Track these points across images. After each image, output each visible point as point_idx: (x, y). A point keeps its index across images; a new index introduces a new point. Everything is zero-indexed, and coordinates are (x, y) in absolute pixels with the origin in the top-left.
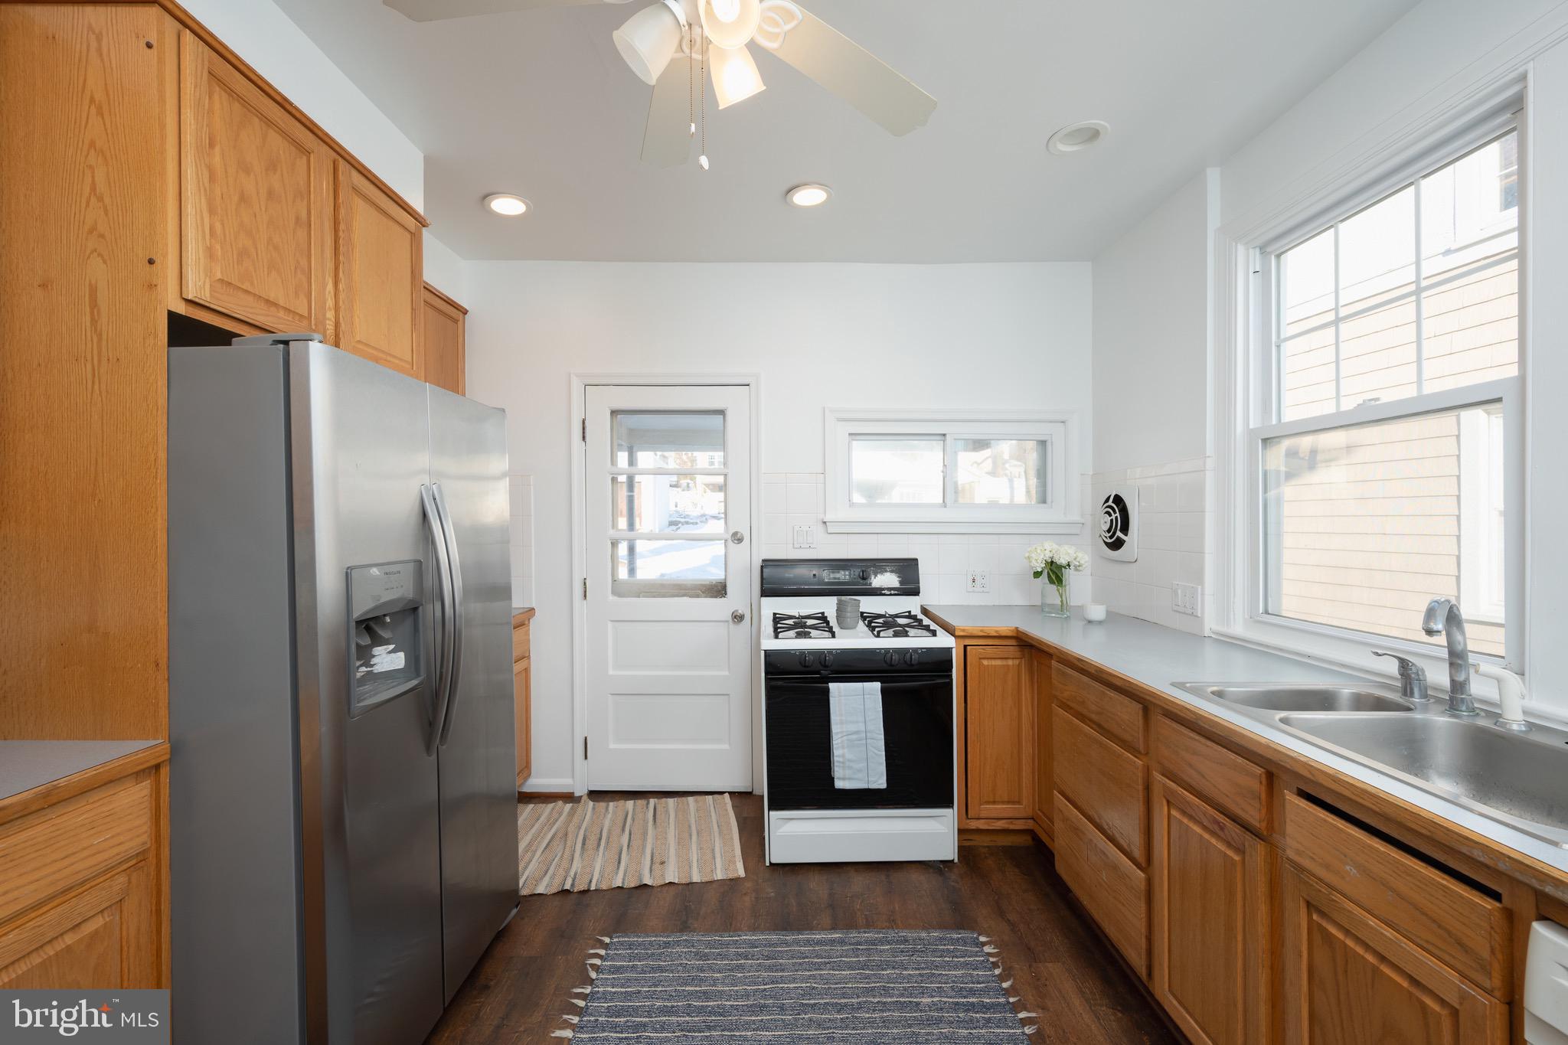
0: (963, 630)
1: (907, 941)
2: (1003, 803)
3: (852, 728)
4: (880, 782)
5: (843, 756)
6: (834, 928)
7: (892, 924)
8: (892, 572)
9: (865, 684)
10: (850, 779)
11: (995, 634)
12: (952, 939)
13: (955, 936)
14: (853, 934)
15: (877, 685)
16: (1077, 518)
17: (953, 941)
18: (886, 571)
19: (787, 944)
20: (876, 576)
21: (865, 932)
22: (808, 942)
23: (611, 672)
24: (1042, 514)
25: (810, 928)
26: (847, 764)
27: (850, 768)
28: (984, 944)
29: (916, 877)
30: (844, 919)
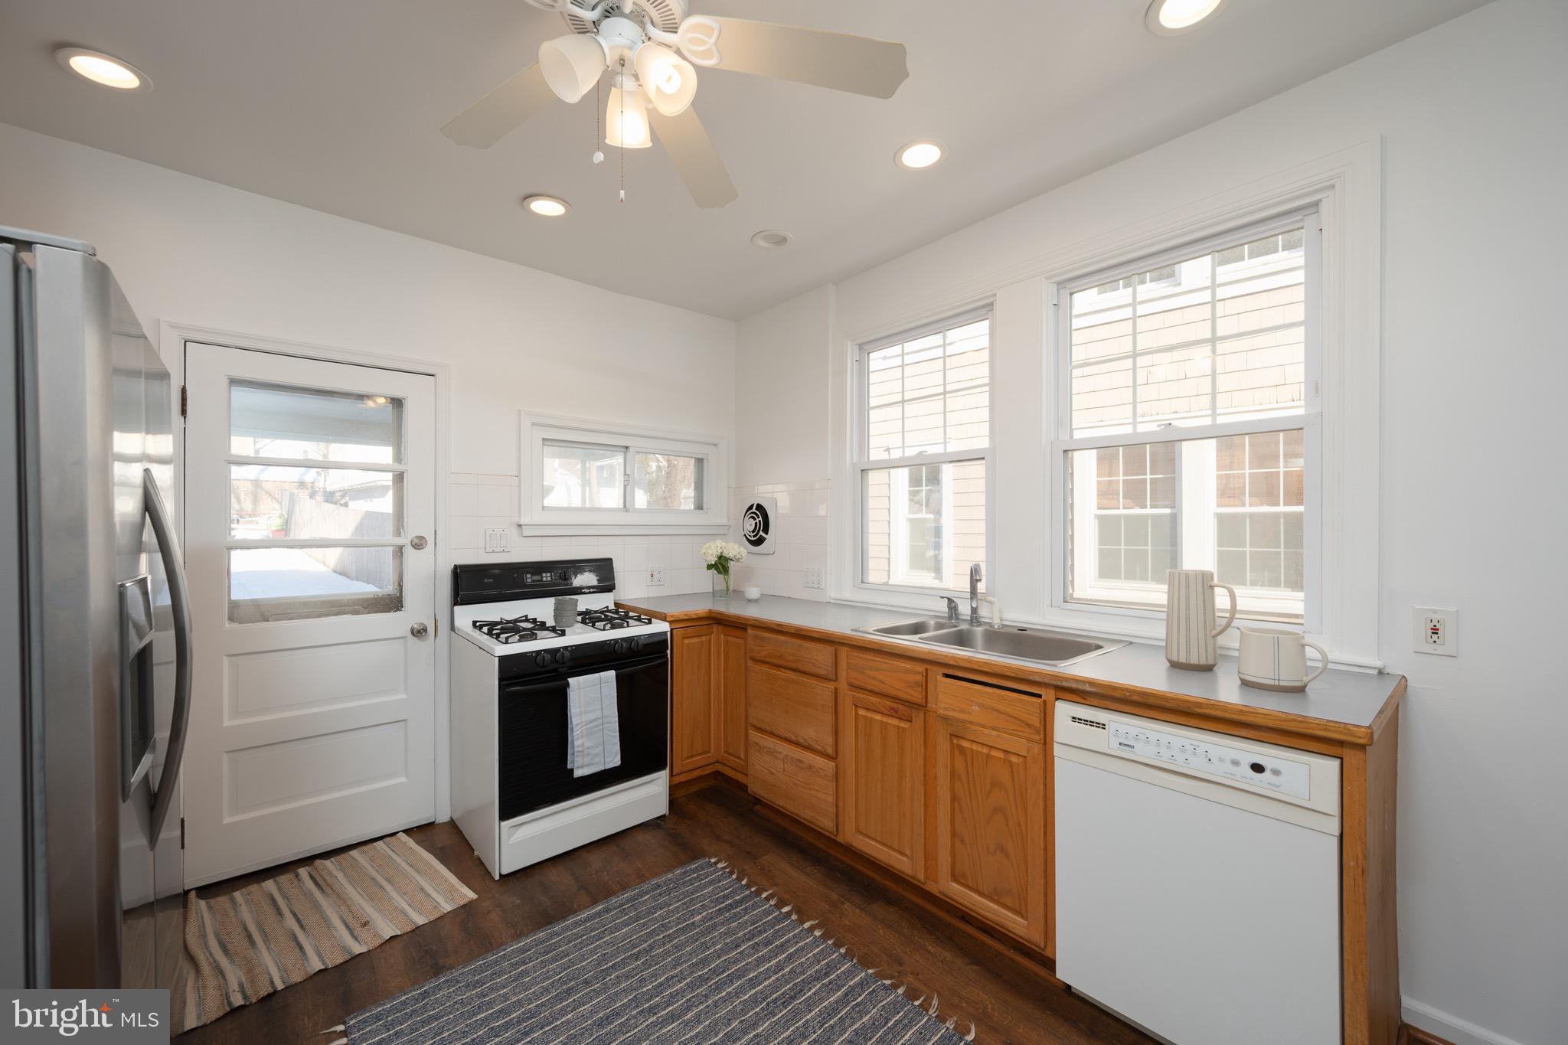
0: (672, 616)
1: (659, 886)
2: (698, 755)
3: (592, 716)
4: (615, 760)
5: (583, 745)
6: (595, 902)
7: (642, 878)
8: (590, 571)
9: (601, 673)
10: (588, 765)
11: (695, 617)
12: (692, 870)
13: (693, 866)
14: (614, 900)
15: (612, 673)
16: (725, 521)
17: (693, 871)
18: (586, 571)
19: (557, 934)
20: (576, 576)
21: (623, 894)
22: (577, 924)
23: (227, 723)
24: (700, 518)
25: (574, 912)
26: (586, 752)
27: (588, 755)
28: (716, 863)
29: (641, 837)
30: (598, 893)
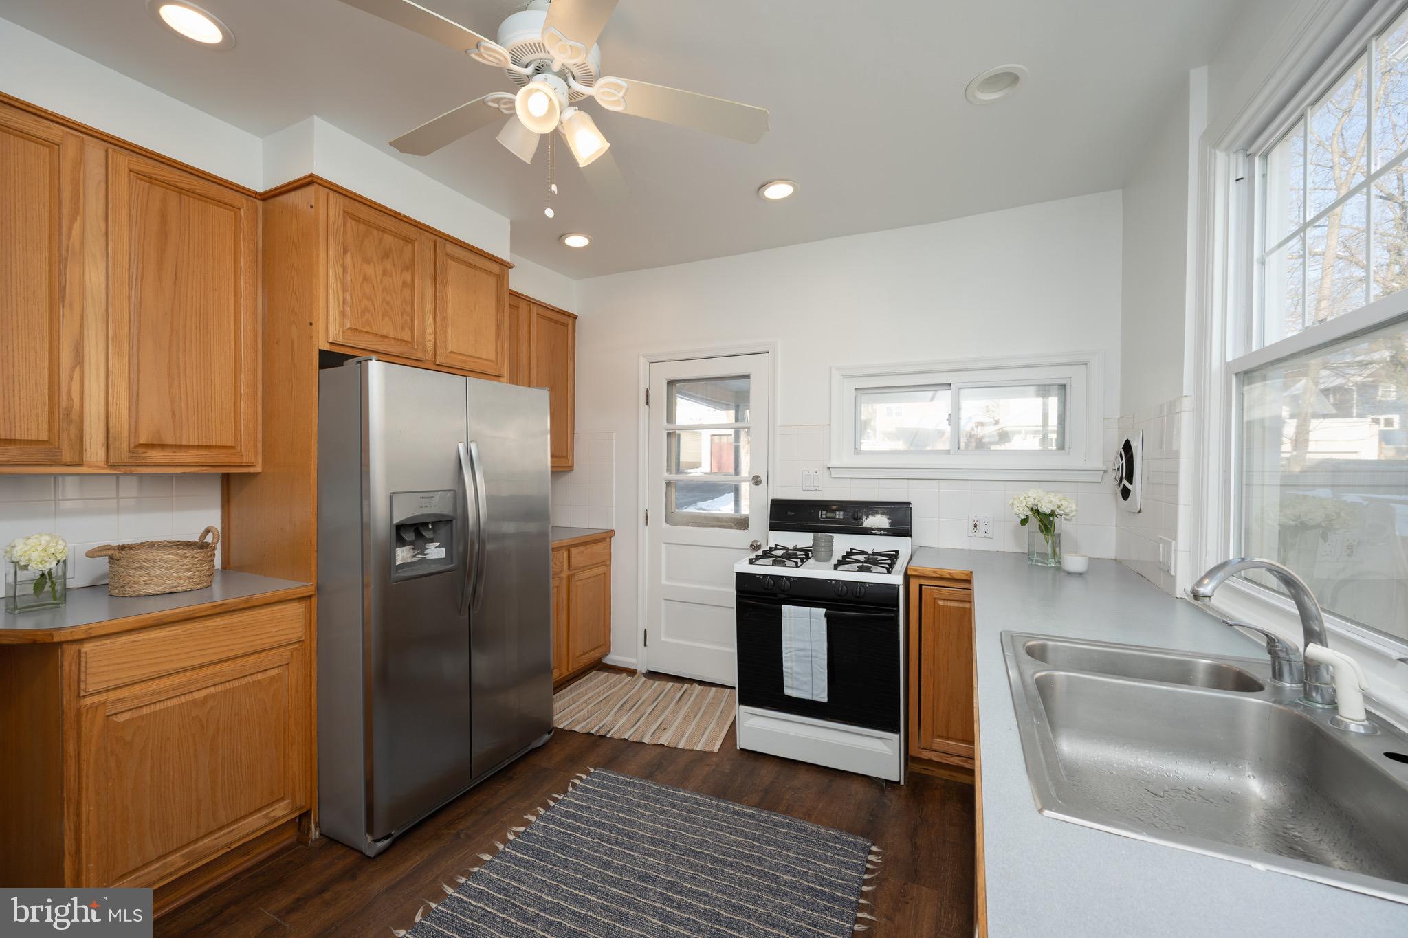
0: (916, 570)
1: (806, 831)
3: (800, 645)
4: (822, 696)
5: (791, 668)
6: (757, 806)
7: (807, 816)
8: (882, 514)
9: (812, 609)
10: (797, 689)
11: (949, 576)
12: (846, 840)
13: (850, 839)
14: (765, 814)
15: (823, 611)
17: (845, 843)
18: (878, 513)
19: (710, 806)
20: (867, 517)
21: (775, 815)
22: (727, 810)
23: (664, 582)
24: (1061, 461)
25: (738, 800)
26: (794, 675)
27: (797, 679)
28: (871, 852)
29: (857, 788)
30: (768, 802)
